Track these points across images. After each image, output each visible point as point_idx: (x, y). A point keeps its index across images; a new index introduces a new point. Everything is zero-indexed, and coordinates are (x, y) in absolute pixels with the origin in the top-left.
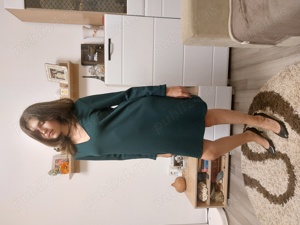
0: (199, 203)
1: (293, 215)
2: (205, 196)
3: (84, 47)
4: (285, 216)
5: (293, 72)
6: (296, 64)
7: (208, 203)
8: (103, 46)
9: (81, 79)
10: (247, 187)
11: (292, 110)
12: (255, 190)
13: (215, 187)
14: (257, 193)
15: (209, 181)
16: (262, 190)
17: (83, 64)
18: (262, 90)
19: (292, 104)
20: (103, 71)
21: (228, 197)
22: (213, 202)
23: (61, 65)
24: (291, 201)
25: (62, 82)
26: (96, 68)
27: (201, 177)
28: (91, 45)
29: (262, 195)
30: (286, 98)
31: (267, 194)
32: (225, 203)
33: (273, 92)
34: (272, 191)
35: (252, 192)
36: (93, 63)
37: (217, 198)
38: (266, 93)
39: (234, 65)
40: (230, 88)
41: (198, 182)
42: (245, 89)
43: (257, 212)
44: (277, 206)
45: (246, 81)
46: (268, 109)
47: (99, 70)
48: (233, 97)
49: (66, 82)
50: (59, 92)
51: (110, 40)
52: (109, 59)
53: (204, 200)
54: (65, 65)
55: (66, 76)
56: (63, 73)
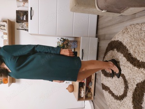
0: (80, 98)
1: (126, 106)
2: (83, 95)
3: (18, 12)
4: (122, 107)
5: (129, 30)
6: (131, 25)
7: (84, 98)
8: (27, 12)
9: (16, 30)
10: (104, 90)
11: (128, 50)
12: (107, 92)
13: (88, 90)
14: (108, 94)
15: (85, 87)
16: (111, 92)
17: (17, 22)
18: (113, 40)
19: (128, 47)
20: (27, 25)
21: (94, 95)
22: (87, 98)
23: (4, 21)
24: (125, 99)
25: (4, 31)
26: (23, 24)
27: (81, 85)
28: (21, 11)
29: (111, 95)
30: (124, 44)
31: (113, 95)
32: (92, 98)
33: (118, 41)
34: (116, 93)
35: (106, 93)
36: (23, 21)
37: (89, 95)
38: (115, 41)
39: (100, 27)
40: (97, 38)
41: (80, 87)
42: (104, 39)
43: (108, 104)
44: (118, 101)
45: (105, 35)
46: (115, 50)
47: (26, 25)
48: (98, 43)
49: (6, 31)
50: (2, 37)
51: (31, 8)
52: (31, 19)
53: (82, 96)
54: (6, 22)
55: (6, 28)
56: (4, 26)
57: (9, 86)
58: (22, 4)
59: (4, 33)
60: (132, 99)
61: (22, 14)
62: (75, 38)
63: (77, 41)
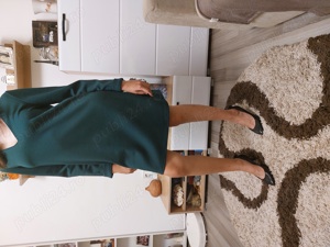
0: (174, 208)
1: (265, 220)
2: (180, 200)
3: (36, 24)
4: (259, 221)
5: (270, 59)
6: (273, 49)
7: (184, 208)
8: (56, 23)
9: (33, 65)
10: (224, 190)
11: (268, 102)
12: (230, 192)
13: (192, 190)
14: (232, 196)
15: (185, 184)
16: (237, 193)
17: (35, 46)
18: (240, 80)
19: (268, 96)
20: (57, 53)
21: (206, 201)
22: (189, 207)
23: (7, 45)
24: (264, 206)
25: (8, 67)
26: (48, 50)
28: (43, 22)
29: (237, 199)
30: (262, 89)
31: (242, 198)
32: (202, 207)
34: (247, 194)
35: (228, 195)
36: (46, 44)
37: (195, 202)
38: (243, 83)
39: (214, 53)
40: (209, 78)
41: (173, 185)
42: (223, 80)
43: (233, 217)
44: (251, 210)
45: (225, 70)
46: (245, 101)
47: (53, 53)
48: (212, 89)
49: (13, 67)
50: (4, 79)
51: (64, 15)
52: (64, 39)
53: (179, 204)
54: (10, 46)
55: (12, 59)
56: (7, 55)
57: (22, 184)
58: (44, 6)
59: (8, 72)
60: (276, 204)
61: (44, 28)
62: (163, 77)
63: (165, 86)
